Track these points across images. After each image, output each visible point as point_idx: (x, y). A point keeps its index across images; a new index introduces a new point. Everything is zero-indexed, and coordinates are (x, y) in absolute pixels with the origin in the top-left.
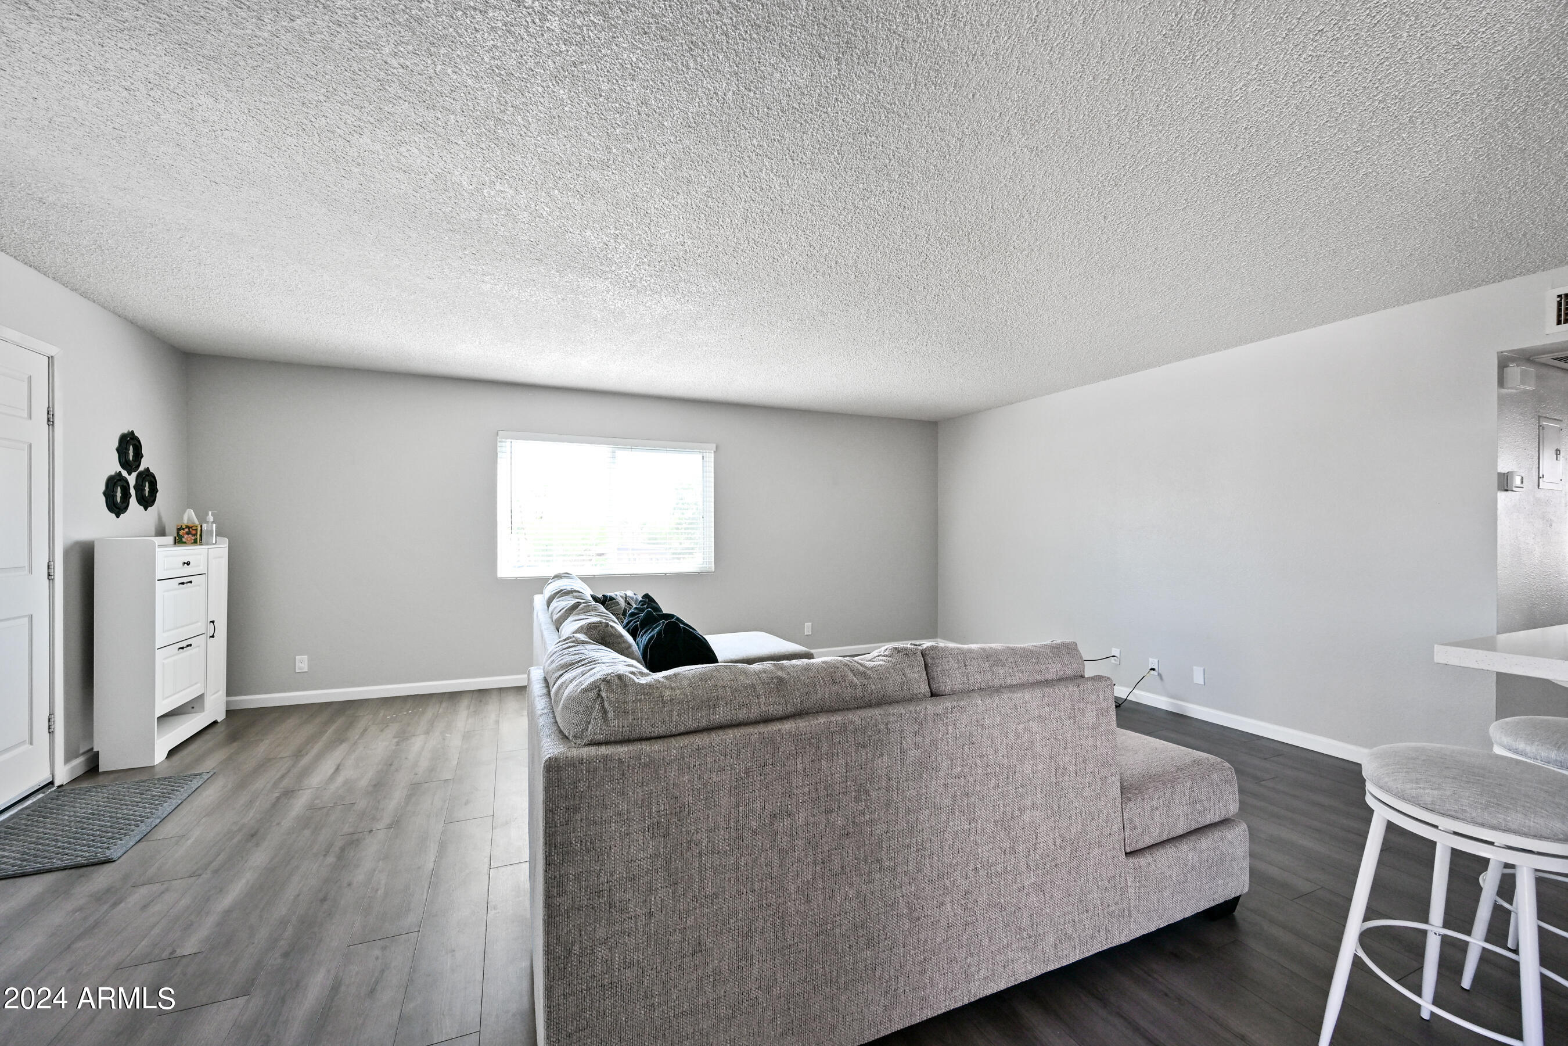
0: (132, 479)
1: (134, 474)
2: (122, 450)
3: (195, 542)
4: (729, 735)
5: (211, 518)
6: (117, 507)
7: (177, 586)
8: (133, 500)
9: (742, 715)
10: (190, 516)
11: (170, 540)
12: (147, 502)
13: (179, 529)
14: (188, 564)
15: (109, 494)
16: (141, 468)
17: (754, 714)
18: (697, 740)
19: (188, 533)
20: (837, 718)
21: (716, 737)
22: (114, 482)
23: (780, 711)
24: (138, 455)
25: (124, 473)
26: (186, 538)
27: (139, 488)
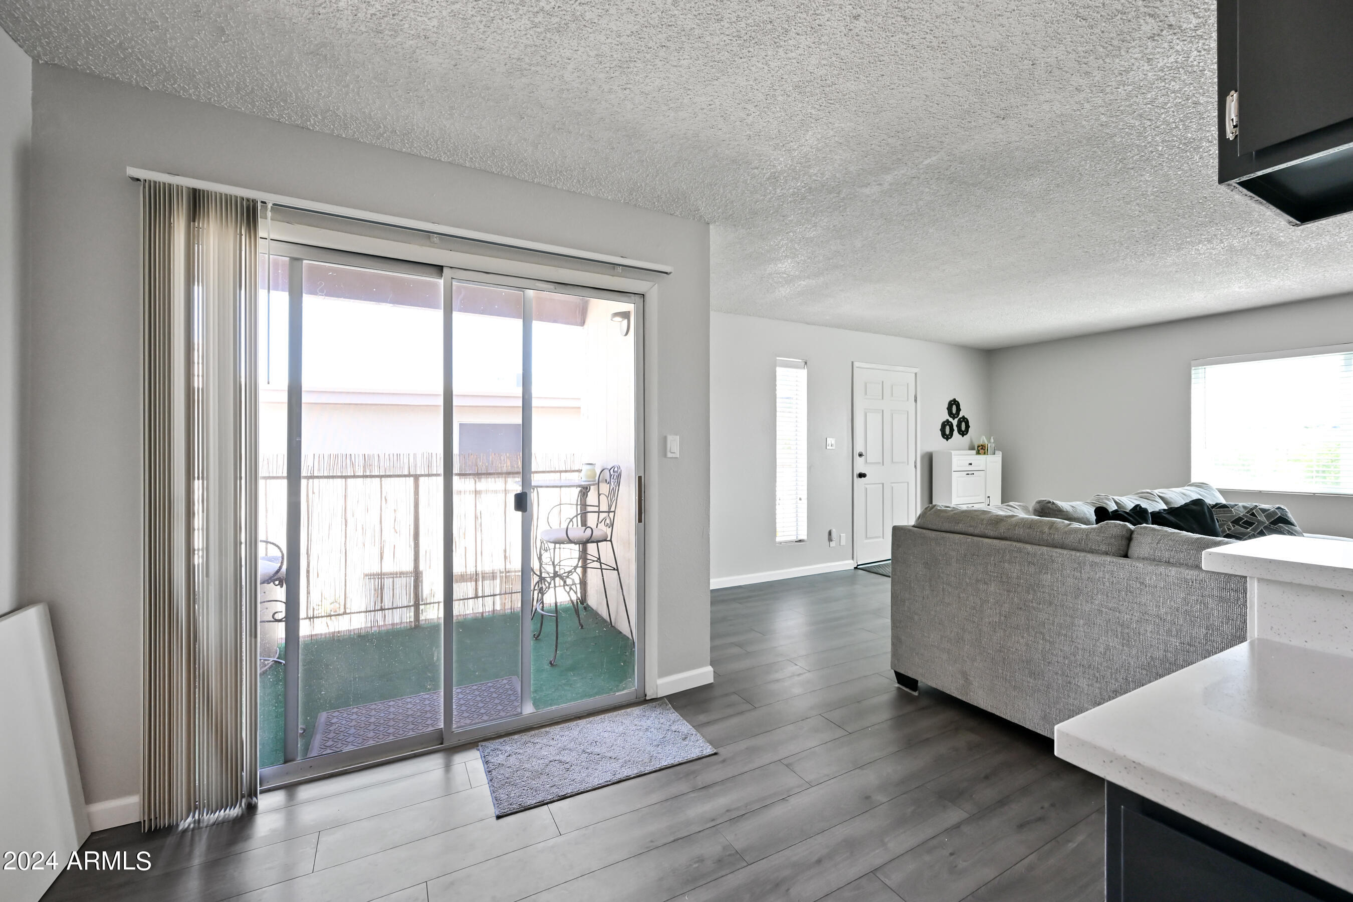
0: (955, 422)
1: (956, 420)
2: (949, 409)
3: (985, 454)
4: (957, 536)
5: (992, 440)
6: (947, 437)
7: (965, 475)
8: (956, 432)
9: (971, 530)
10: (983, 440)
11: (974, 452)
12: (963, 433)
13: (978, 447)
14: (971, 464)
15: (943, 430)
16: (960, 416)
17: (977, 532)
18: (944, 534)
19: (982, 449)
20: (1019, 545)
21: (951, 535)
22: (945, 424)
23: (992, 533)
24: (959, 410)
25: (951, 419)
26: (981, 451)
27: (959, 426)
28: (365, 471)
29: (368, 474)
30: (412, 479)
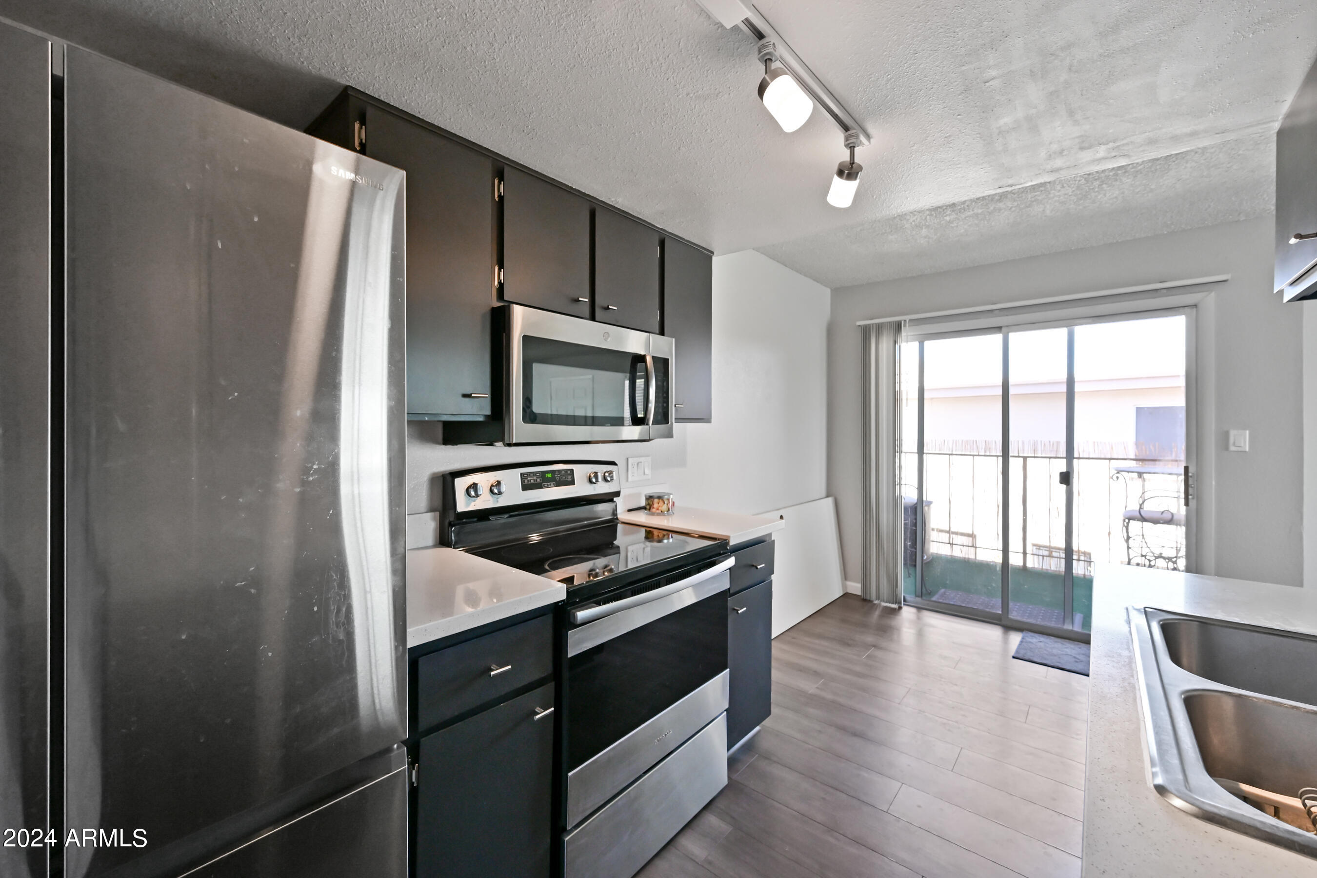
28: (985, 452)
29: (988, 454)
30: (1022, 459)
